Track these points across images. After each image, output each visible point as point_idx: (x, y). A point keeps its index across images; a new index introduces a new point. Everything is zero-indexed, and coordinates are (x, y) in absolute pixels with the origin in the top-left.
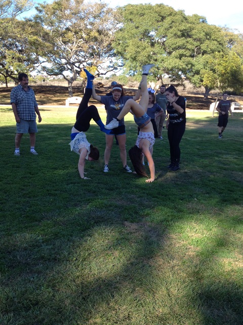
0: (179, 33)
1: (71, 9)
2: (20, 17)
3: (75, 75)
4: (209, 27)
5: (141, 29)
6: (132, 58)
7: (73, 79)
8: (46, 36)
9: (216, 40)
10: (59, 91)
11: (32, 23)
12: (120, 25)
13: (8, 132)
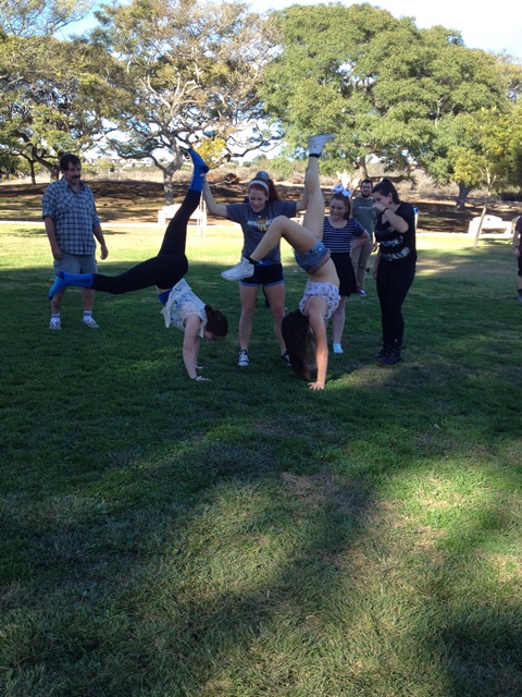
0: (404, 68)
1: (170, 17)
2: (63, 35)
3: (177, 158)
4: (469, 53)
5: (322, 59)
6: (302, 121)
7: (175, 166)
8: (117, 74)
9: (485, 83)
10: (145, 193)
11: (87, 46)
12: (276, 51)
13: (36, 279)
